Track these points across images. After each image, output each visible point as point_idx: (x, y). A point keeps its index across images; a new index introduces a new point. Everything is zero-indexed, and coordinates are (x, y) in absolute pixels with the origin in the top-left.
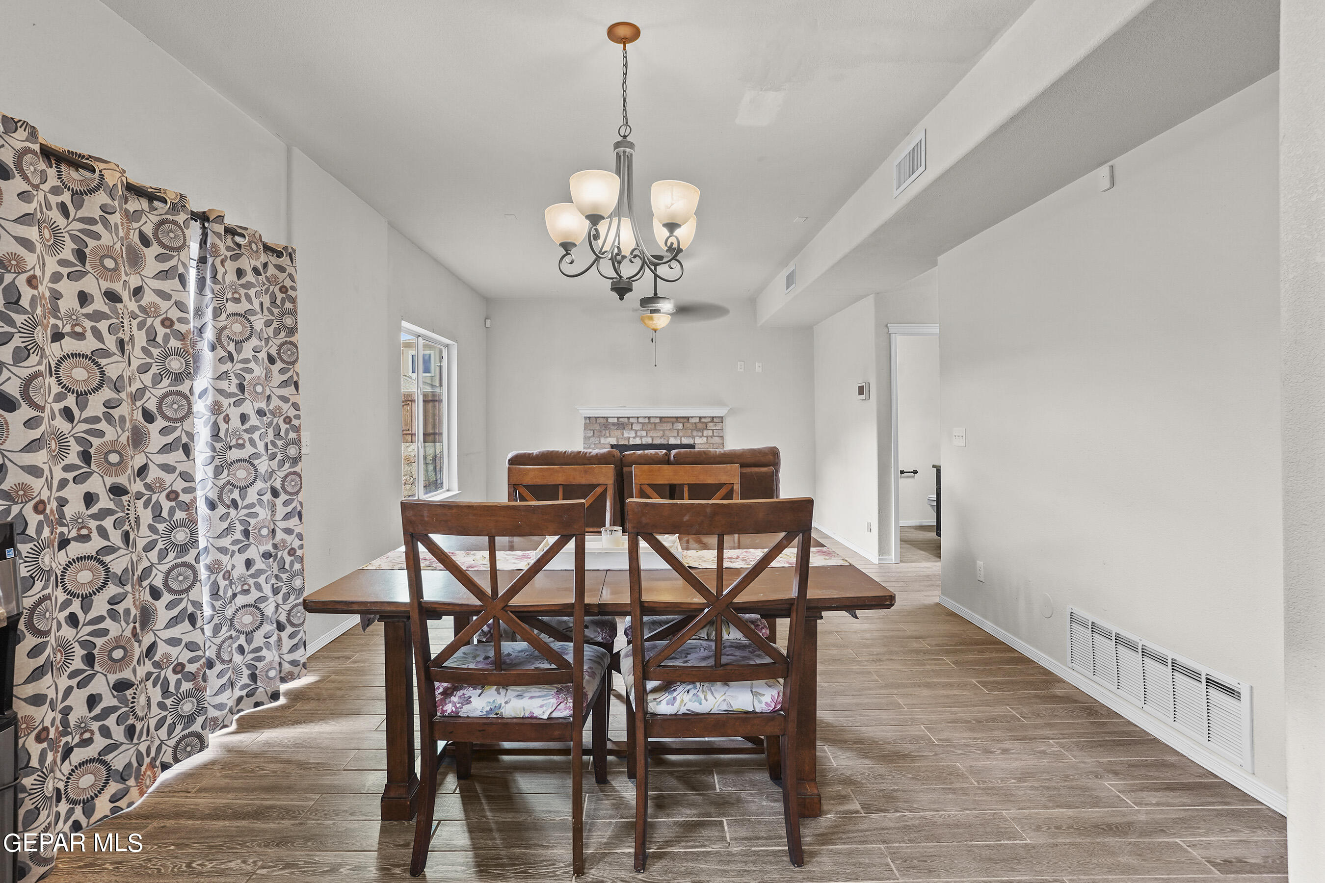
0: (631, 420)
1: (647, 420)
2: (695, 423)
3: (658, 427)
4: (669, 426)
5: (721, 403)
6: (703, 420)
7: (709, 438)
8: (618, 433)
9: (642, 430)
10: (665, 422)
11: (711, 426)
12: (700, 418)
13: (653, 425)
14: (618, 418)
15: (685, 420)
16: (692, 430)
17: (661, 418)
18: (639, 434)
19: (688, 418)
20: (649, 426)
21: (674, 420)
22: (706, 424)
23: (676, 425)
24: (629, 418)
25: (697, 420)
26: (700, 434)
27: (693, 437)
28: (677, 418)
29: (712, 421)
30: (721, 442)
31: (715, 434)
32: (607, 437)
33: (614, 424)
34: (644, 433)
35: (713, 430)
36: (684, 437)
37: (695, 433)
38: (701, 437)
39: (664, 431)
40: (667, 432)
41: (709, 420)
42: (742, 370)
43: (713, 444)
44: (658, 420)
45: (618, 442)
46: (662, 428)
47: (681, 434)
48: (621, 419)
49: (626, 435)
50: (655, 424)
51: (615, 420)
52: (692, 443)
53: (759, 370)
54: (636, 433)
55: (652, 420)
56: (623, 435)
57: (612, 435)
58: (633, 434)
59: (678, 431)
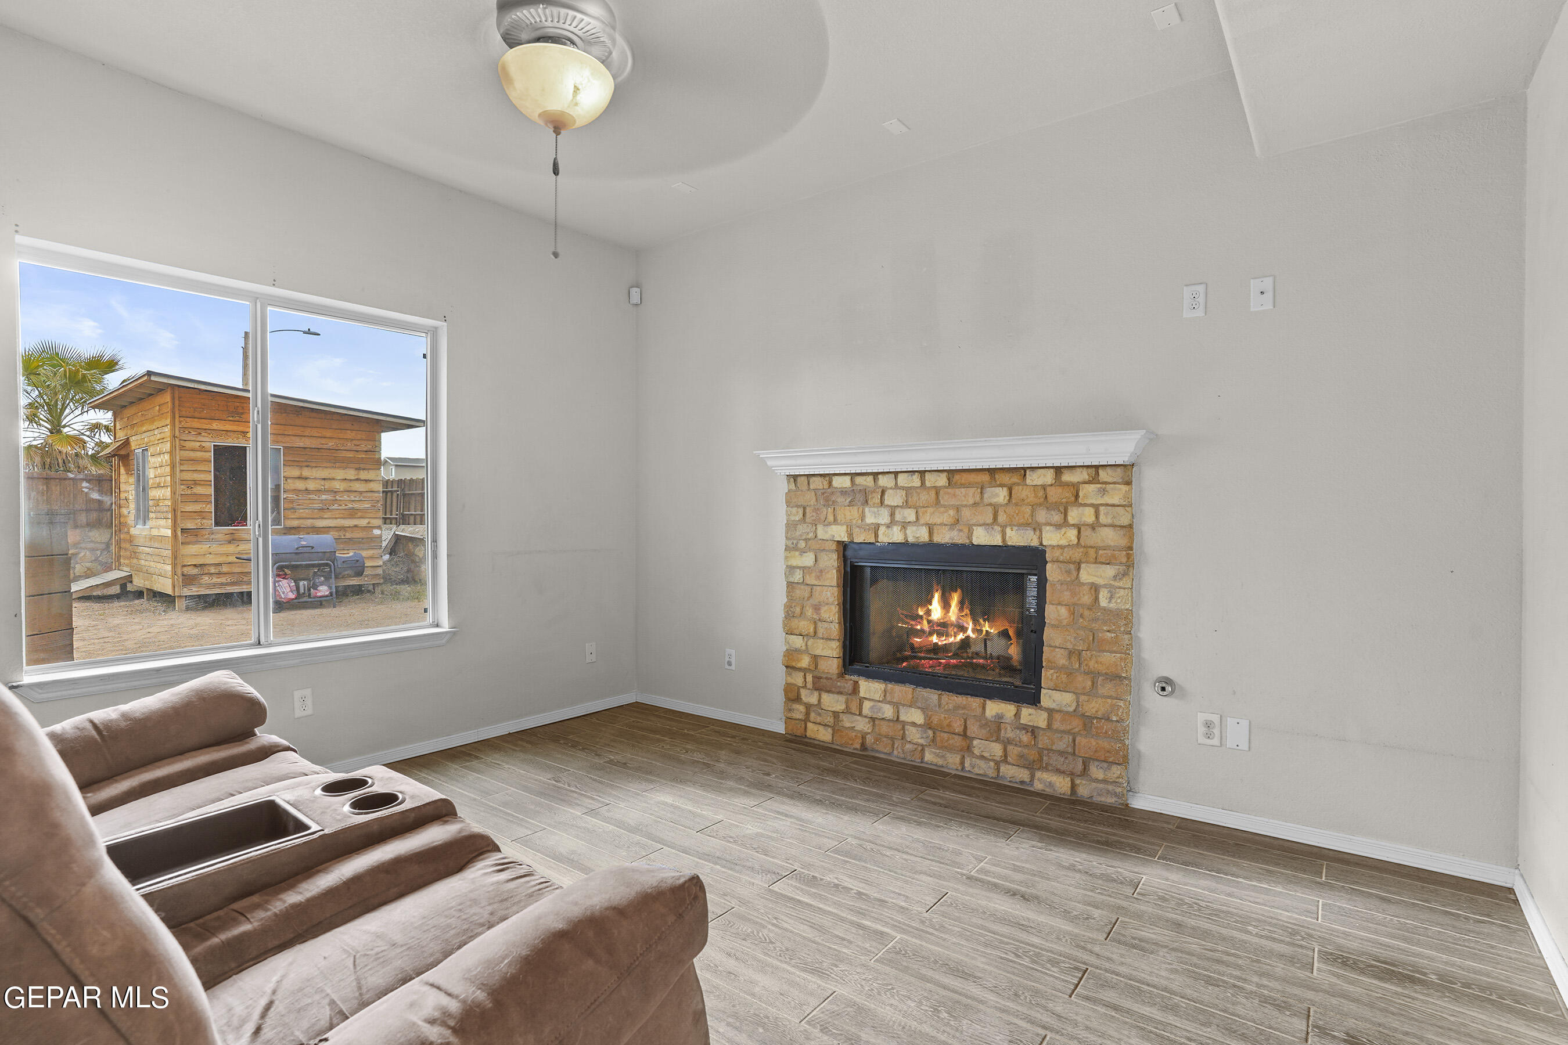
0: (883, 481)
1: (916, 481)
2: (1044, 487)
3: (945, 499)
4: (970, 495)
5: (1122, 423)
6: (1067, 477)
7: (1086, 532)
8: (852, 513)
9: (907, 505)
10: (962, 486)
11: (1089, 493)
12: (1058, 470)
13: (933, 493)
14: (853, 475)
15: (1015, 479)
16: (1034, 507)
17: (951, 473)
18: (898, 517)
19: (1022, 472)
20: (925, 497)
21: (986, 477)
22: (1075, 488)
23: (989, 492)
24: (875, 475)
25: (1049, 477)
26: (1057, 518)
27: (1037, 528)
28: (992, 472)
29: (1094, 480)
30: (1123, 542)
31: (1103, 519)
32: (830, 524)
33: (844, 492)
34: (910, 515)
35: (1096, 508)
36: (1012, 525)
37: (1042, 516)
38: (1058, 526)
39: (958, 509)
40: (966, 513)
41: (1084, 475)
42: (1200, 313)
43: (1097, 549)
44: (942, 480)
45: (850, 535)
46: (953, 502)
47: (1002, 518)
48: (859, 480)
49: (870, 519)
50: (937, 490)
51: (845, 482)
52: (1035, 543)
53: (1260, 304)
54: (892, 515)
55: (930, 480)
56: (863, 518)
57: (839, 518)
58: (884, 518)
59: (996, 509)
